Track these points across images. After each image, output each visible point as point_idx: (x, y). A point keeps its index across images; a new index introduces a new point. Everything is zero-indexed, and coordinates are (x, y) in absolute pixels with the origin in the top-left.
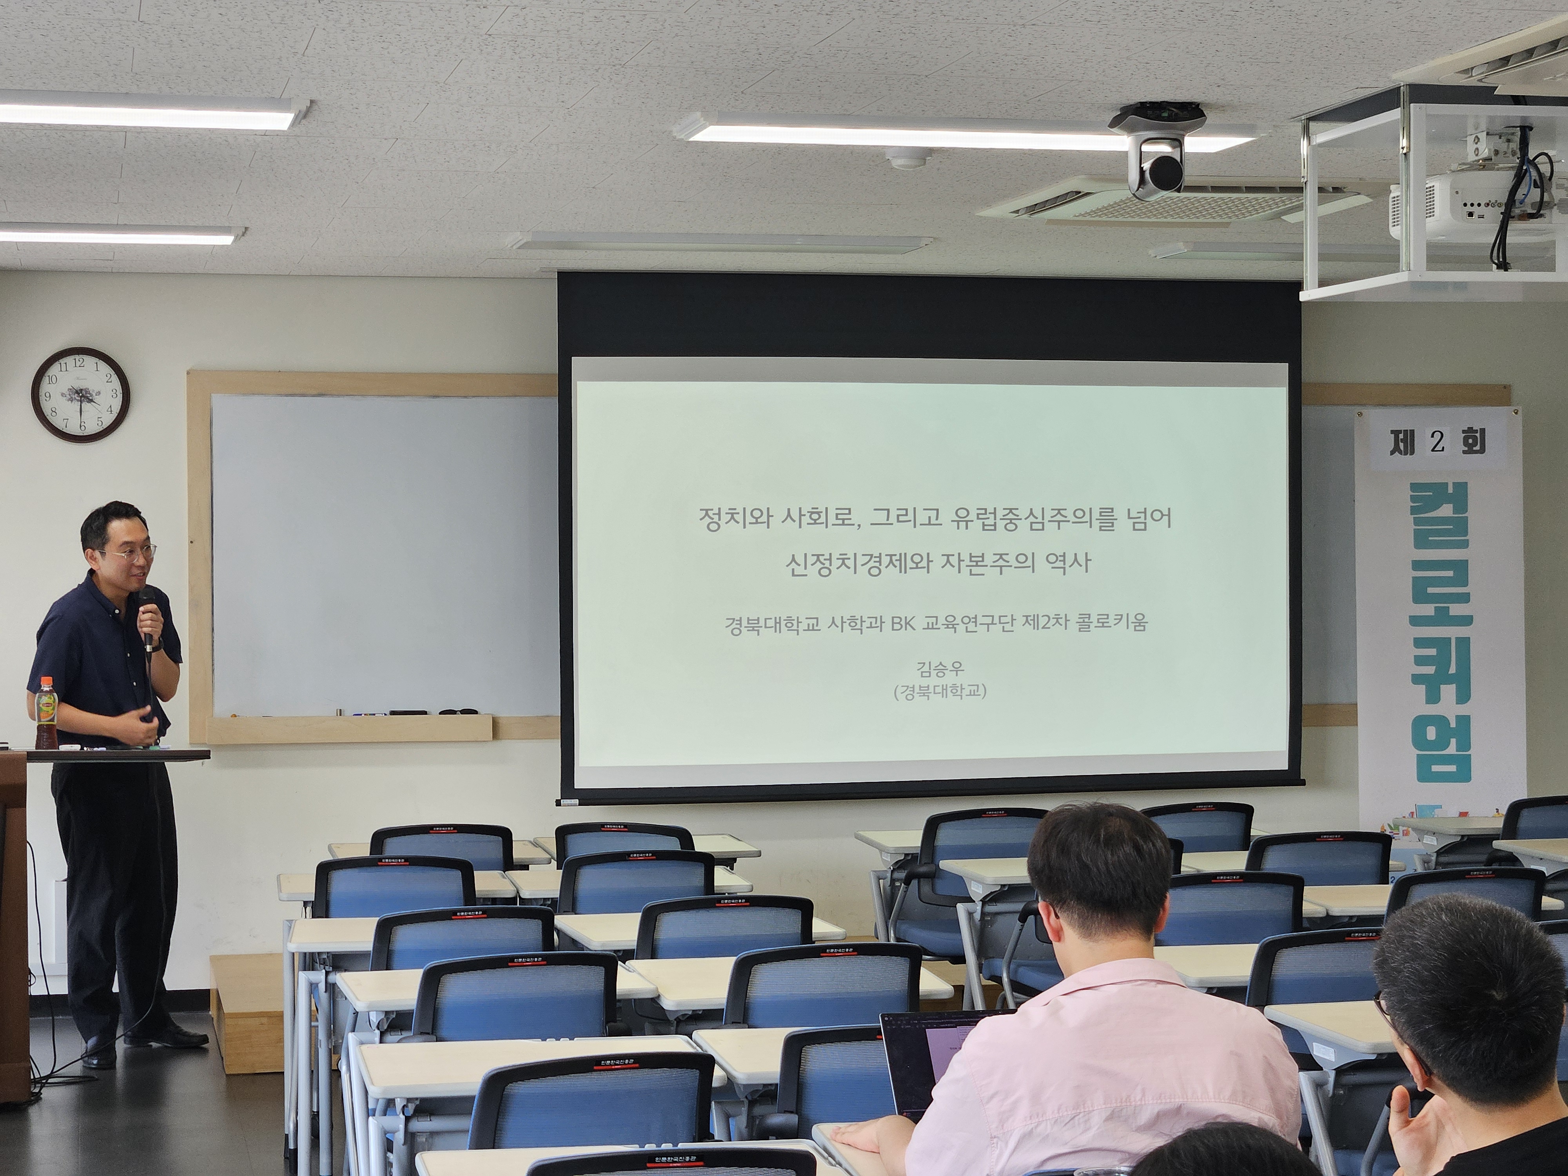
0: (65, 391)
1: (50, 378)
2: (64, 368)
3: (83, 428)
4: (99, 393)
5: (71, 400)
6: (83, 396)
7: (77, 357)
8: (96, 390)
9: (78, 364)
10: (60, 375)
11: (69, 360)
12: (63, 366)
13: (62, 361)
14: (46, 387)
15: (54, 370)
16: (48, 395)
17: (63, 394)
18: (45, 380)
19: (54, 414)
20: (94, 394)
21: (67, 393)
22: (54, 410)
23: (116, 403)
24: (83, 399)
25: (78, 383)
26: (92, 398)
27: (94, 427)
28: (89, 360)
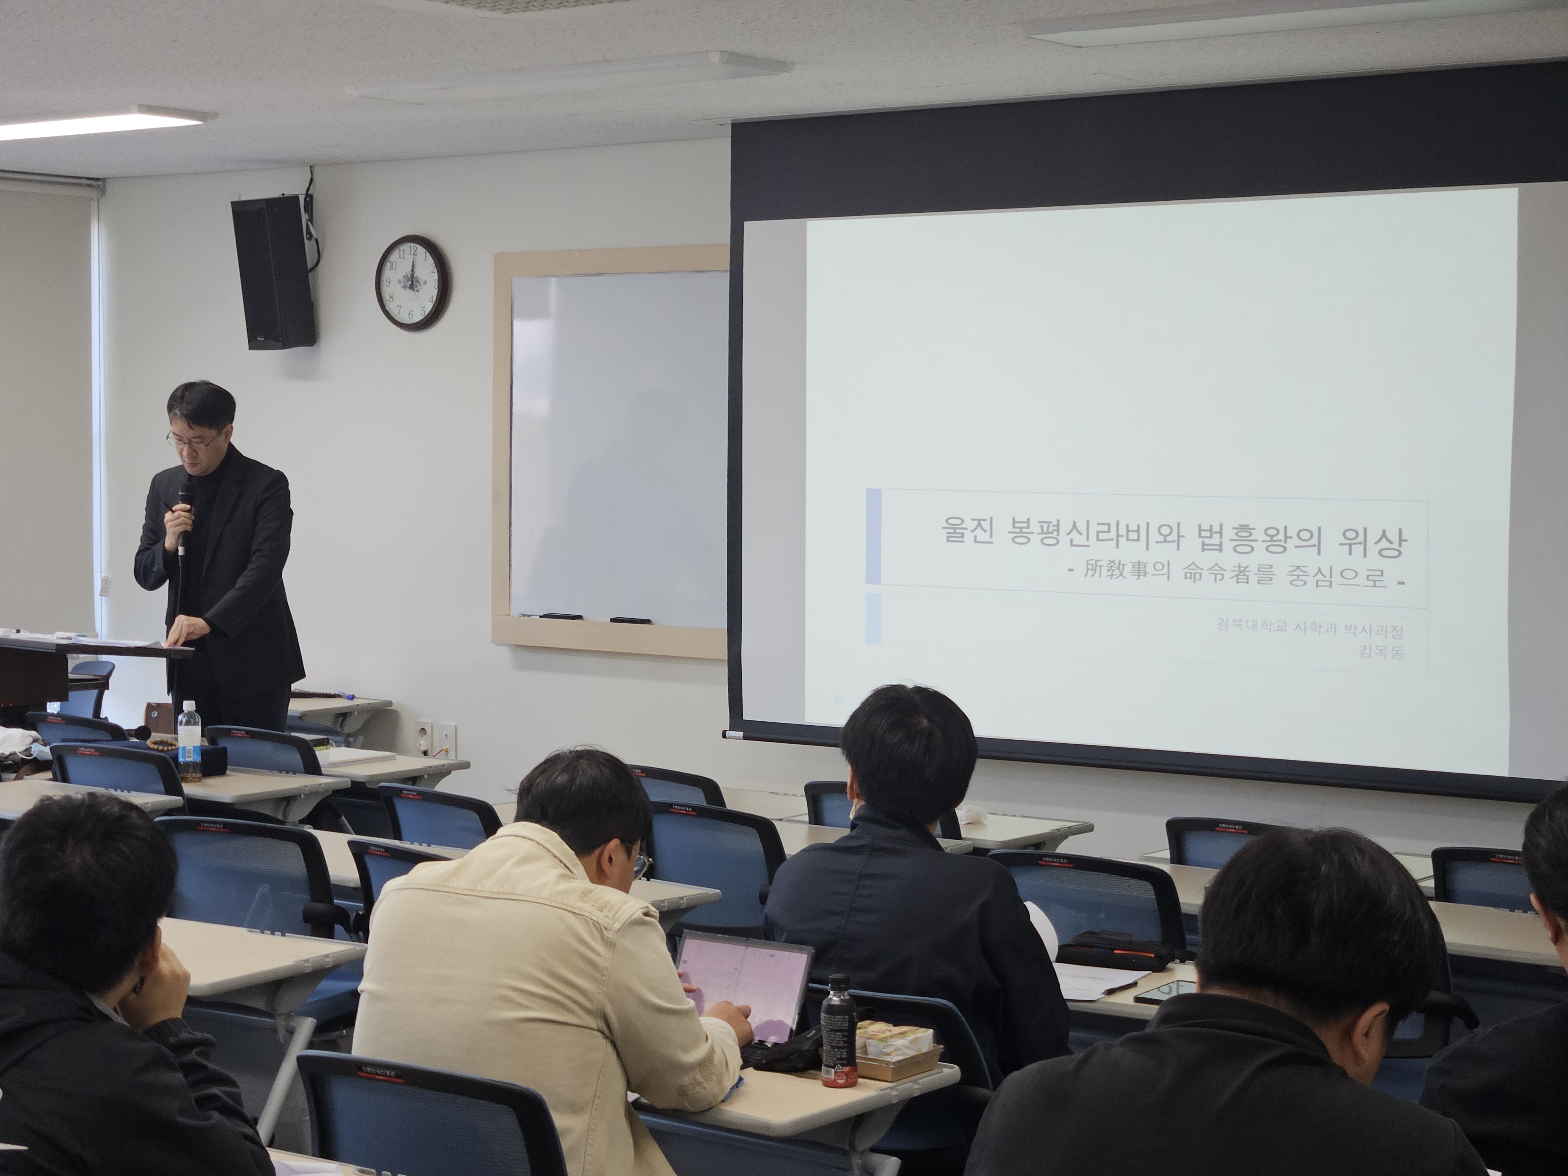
0: (401, 278)
1: (392, 265)
2: (402, 257)
3: (411, 315)
4: (425, 283)
5: (404, 287)
6: (412, 283)
7: (413, 245)
8: (424, 279)
9: (411, 251)
10: (398, 261)
11: (407, 247)
12: (402, 252)
13: (401, 248)
14: (387, 273)
15: (394, 256)
16: (388, 281)
17: (399, 280)
18: (388, 266)
19: (391, 299)
20: (422, 283)
21: (402, 280)
22: (391, 295)
23: (434, 292)
24: (412, 287)
25: (413, 270)
26: (419, 287)
27: (418, 317)
28: (421, 250)
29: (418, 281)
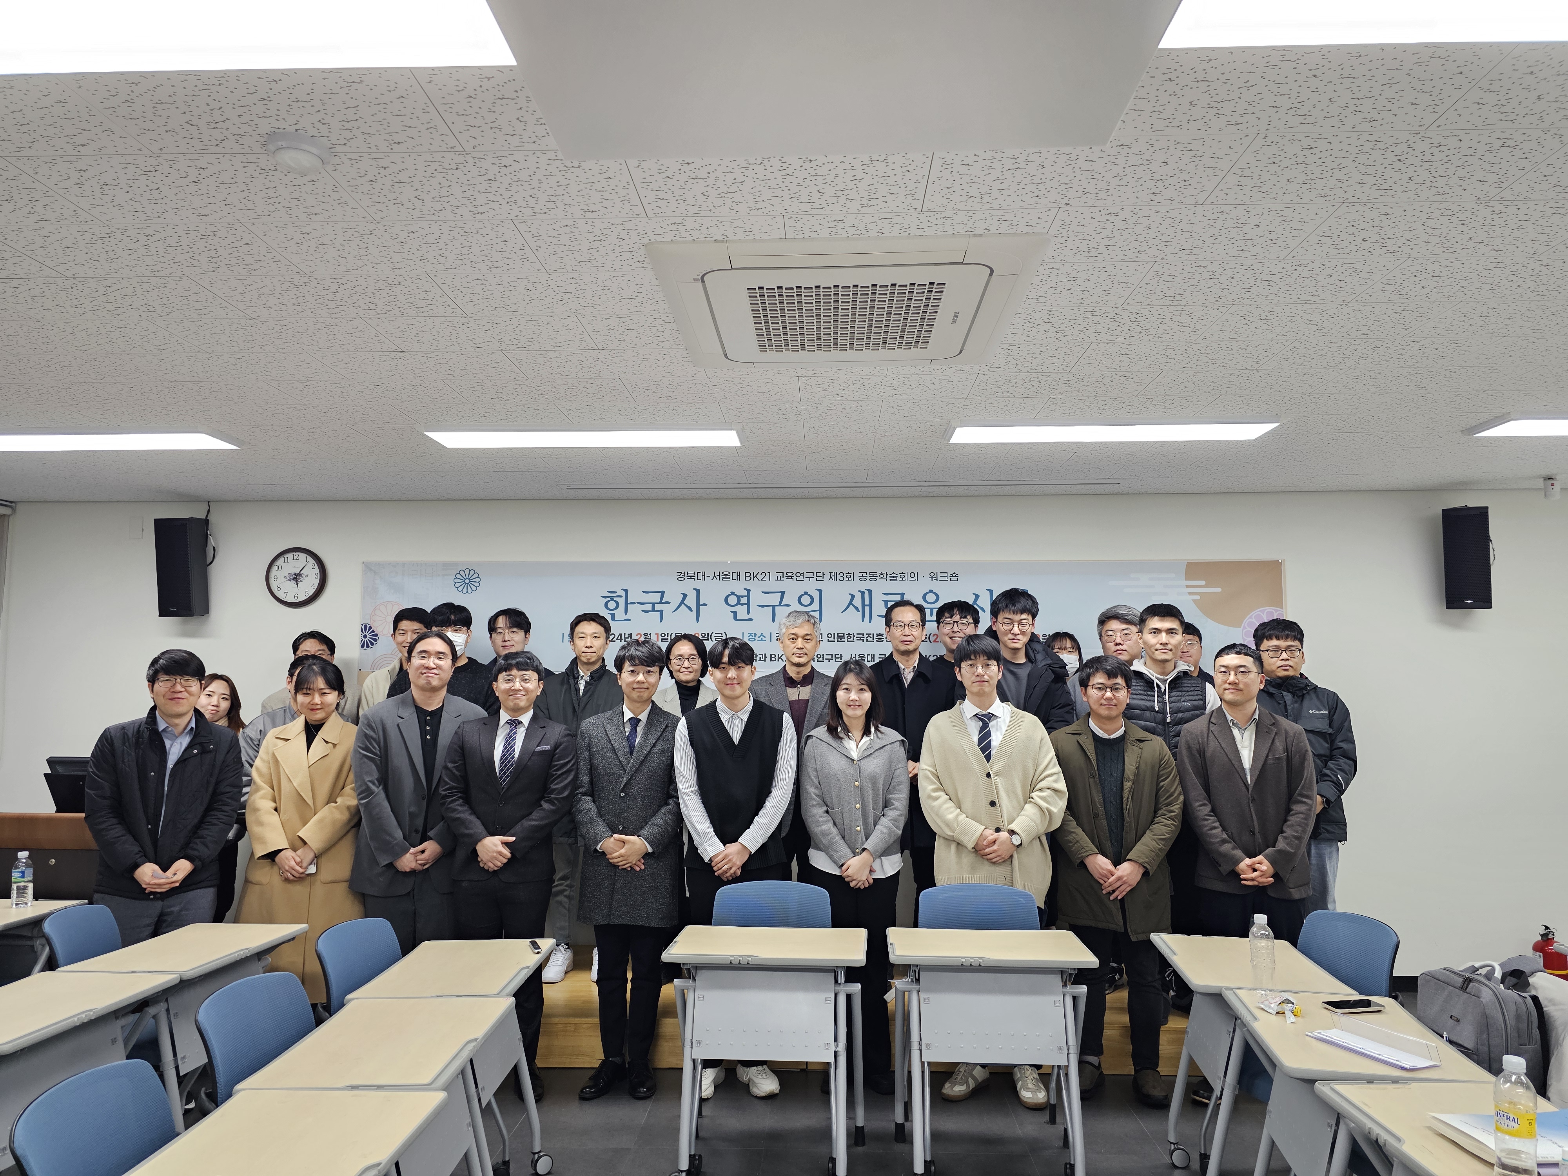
0: (286, 575)
1: (277, 567)
2: (286, 561)
3: (296, 598)
4: (307, 576)
5: (290, 580)
6: (296, 578)
7: (295, 554)
8: (306, 574)
9: (295, 558)
10: (283, 564)
11: (290, 555)
12: (286, 559)
13: (286, 556)
14: (274, 572)
15: (280, 561)
16: (275, 578)
17: (285, 577)
18: (274, 568)
20: (304, 577)
21: (288, 576)
22: (278, 587)
23: (317, 582)
25: (294, 570)
26: (302, 579)
27: (302, 598)
28: (302, 556)
29: (300, 576)
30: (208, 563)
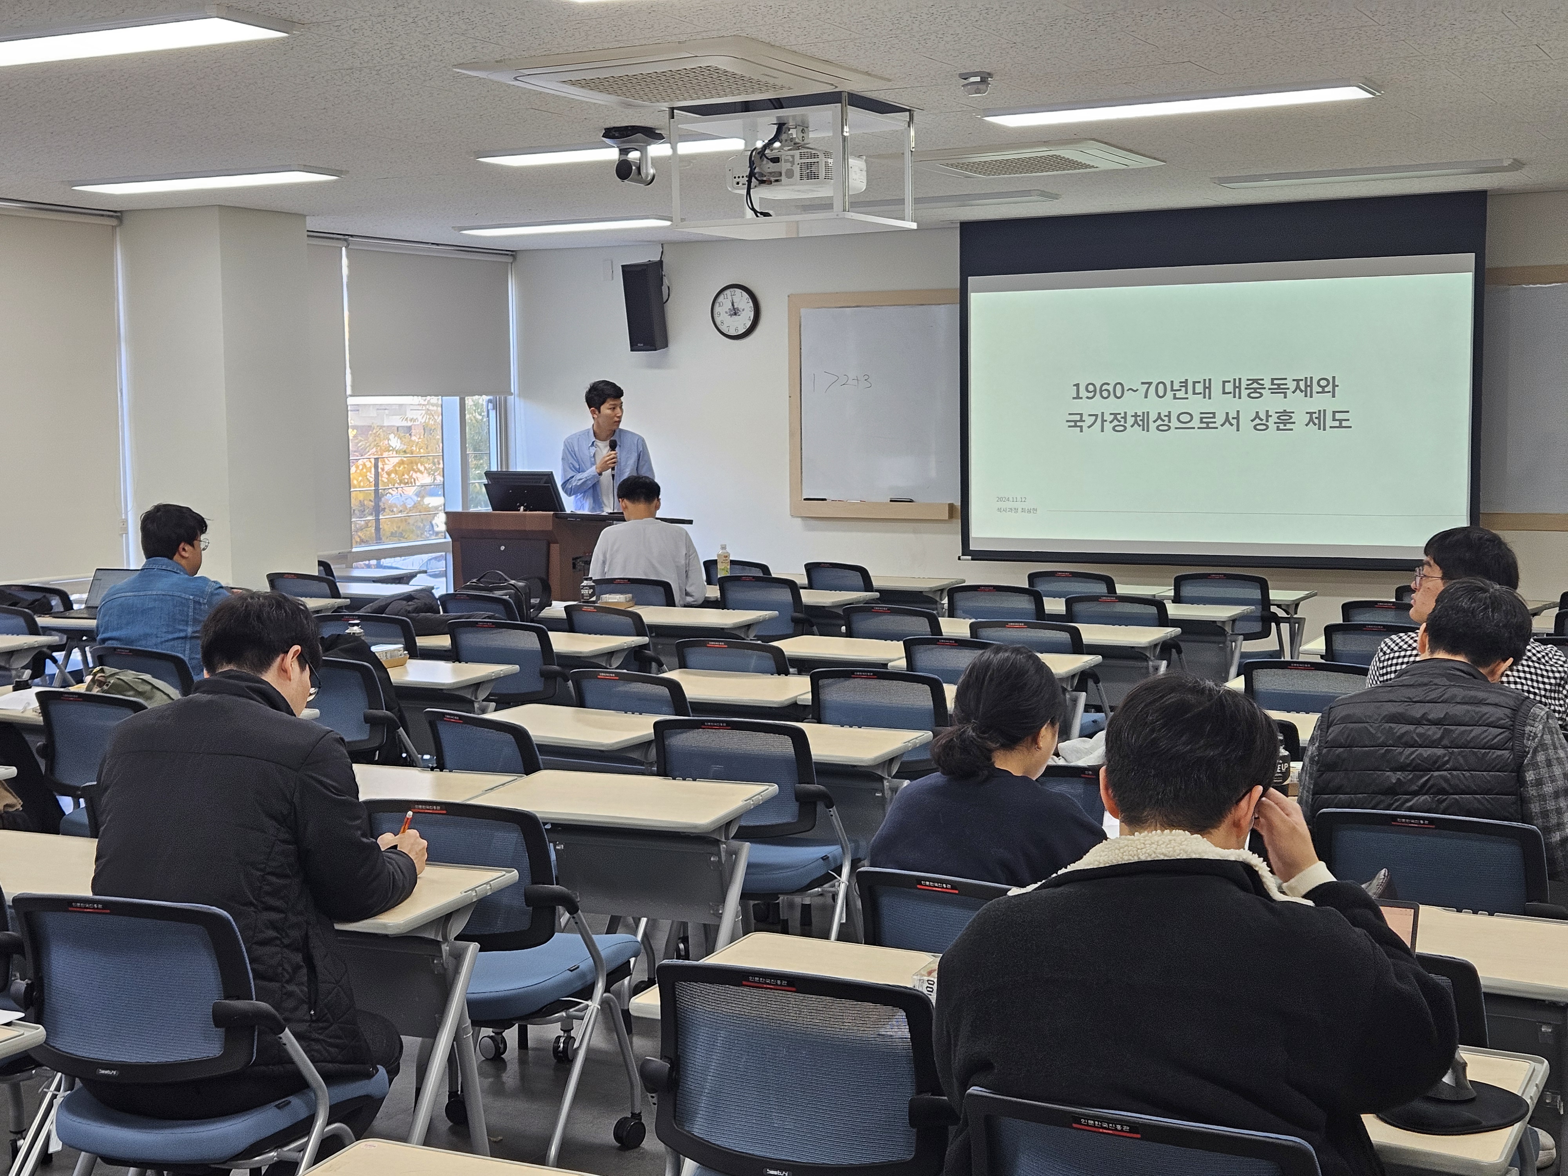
1: (719, 303)
2: (726, 297)
3: (736, 331)
4: (743, 310)
5: (731, 315)
6: (735, 312)
7: (732, 290)
8: (743, 308)
9: (733, 294)
10: (724, 301)
11: (728, 292)
12: (726, 295)
13: (725, 293)
14: (717, 309)
15: (721, 299)
16: (718, 313)
17: (726, 312)
18: (717, 304)
19: (722, 322)
20: (741, 311)
21: (728, 311)
23: (752, 315)
24: (735, 314)
25: (733, 305)
26: (740, 313)
27: (741, 330)
28: (738, 291)
29: (738, 310)
30: (664, 301)
